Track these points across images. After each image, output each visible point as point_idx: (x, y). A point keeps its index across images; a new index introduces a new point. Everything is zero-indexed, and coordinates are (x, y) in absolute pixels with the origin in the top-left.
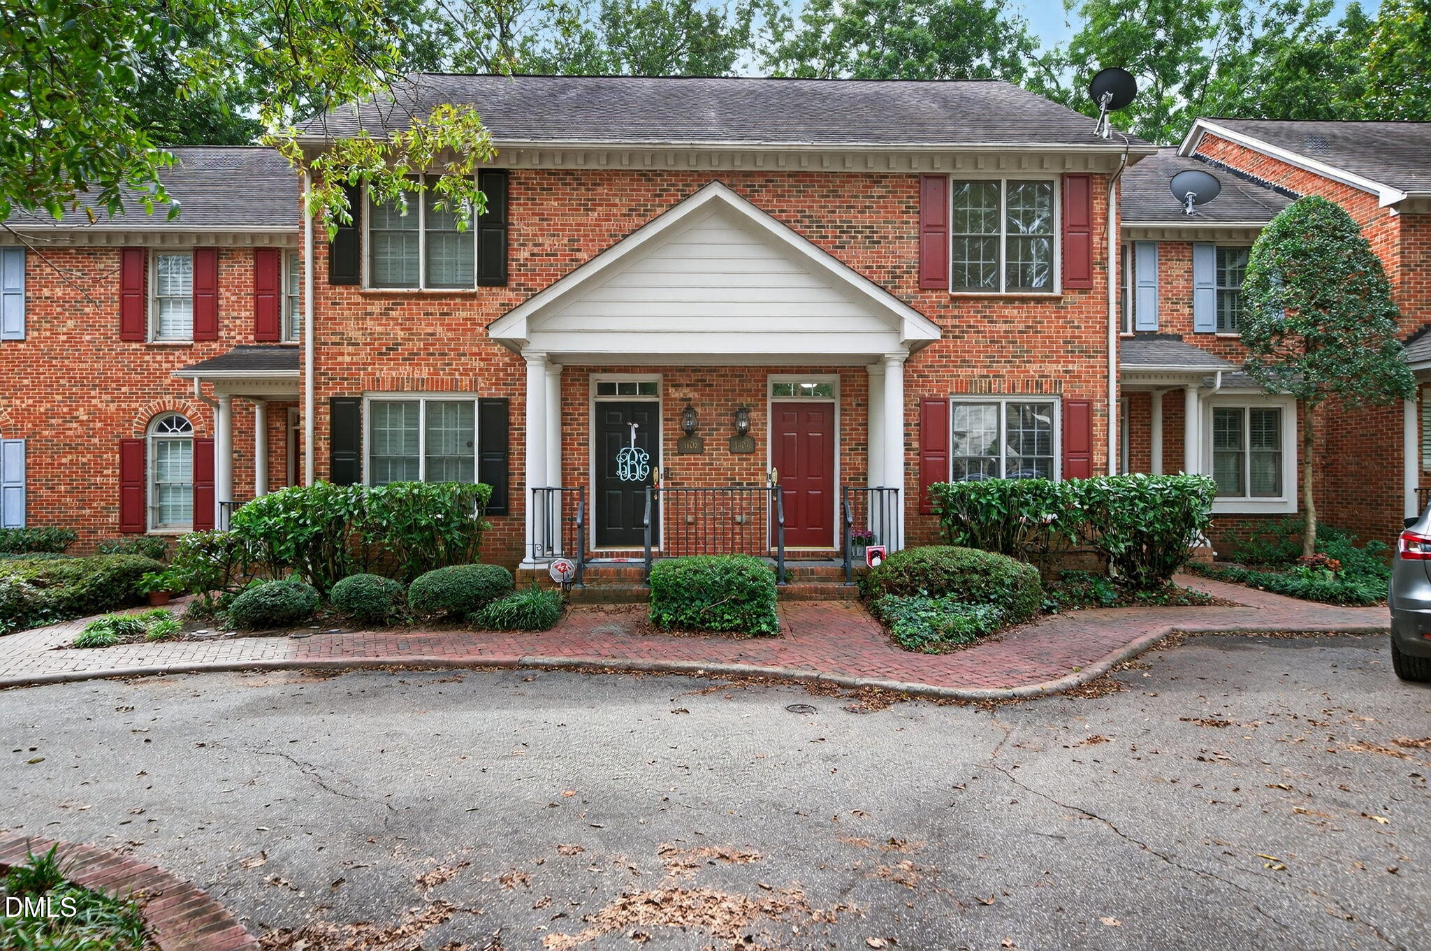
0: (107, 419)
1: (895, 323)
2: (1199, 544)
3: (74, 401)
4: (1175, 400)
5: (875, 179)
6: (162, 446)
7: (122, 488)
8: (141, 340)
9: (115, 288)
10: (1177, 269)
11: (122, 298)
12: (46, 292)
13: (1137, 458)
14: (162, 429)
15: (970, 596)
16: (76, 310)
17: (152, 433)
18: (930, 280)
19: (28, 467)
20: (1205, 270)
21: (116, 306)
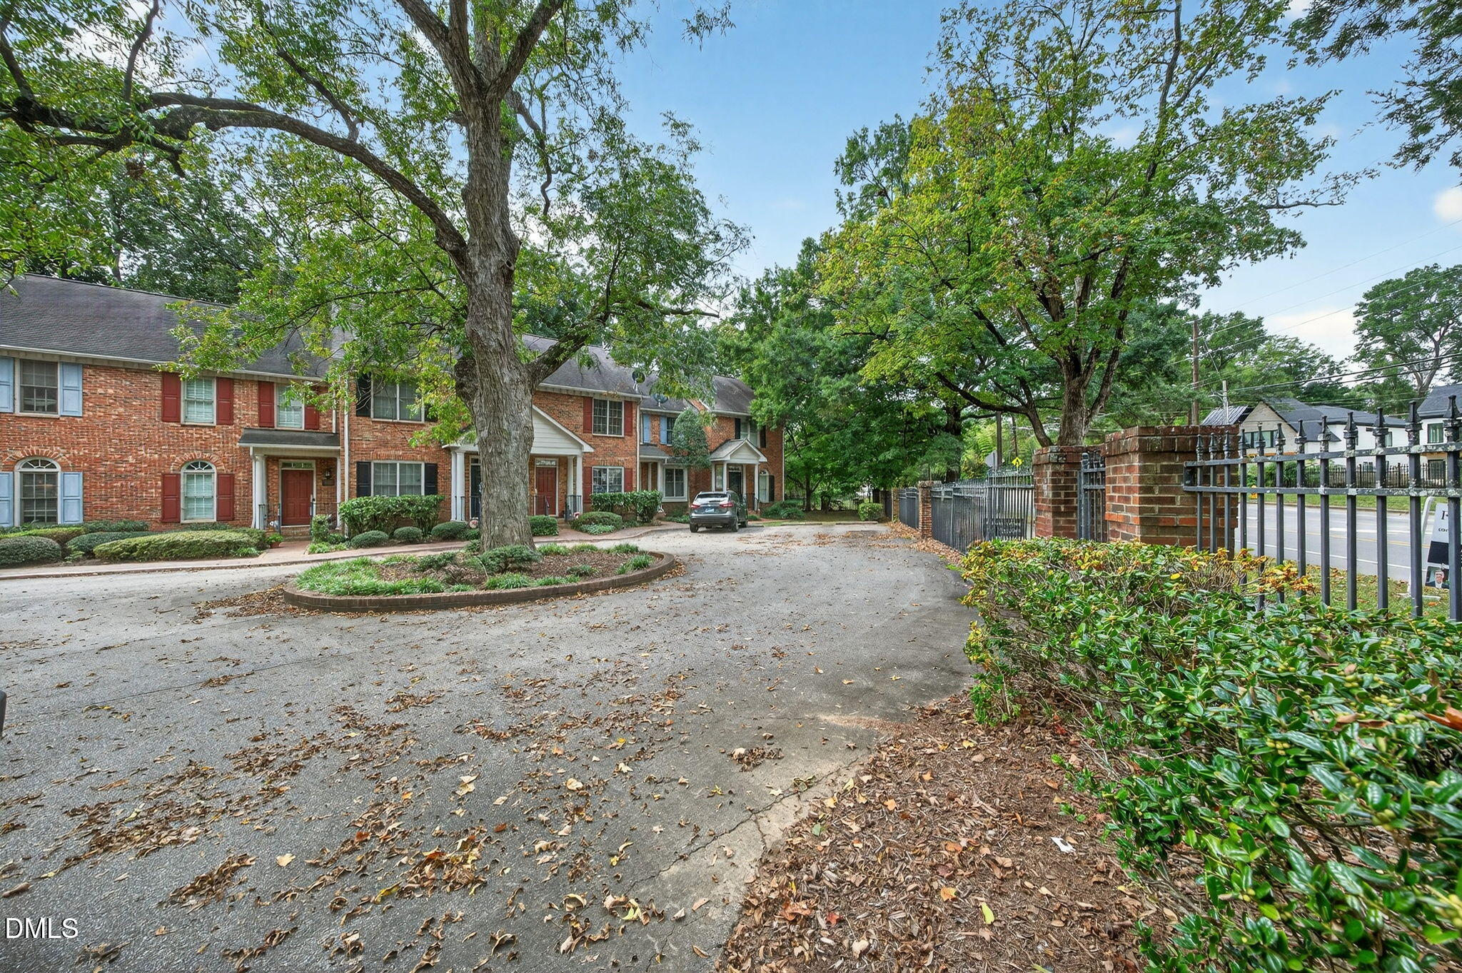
0: (152, 463)
1: (581, 447)
2: (661, 510)
3: (124, 453)
4: (655, 465)
5: (571, 396)
6: (190, 477)
7: (163, 500)
8: (178, 421)
9: (158, 393)
10: (656, 423)
11: (163, 400)
12: (100, 391)
13: (644, 486)
14: (189, 468)
15: (605, 524)
16: (126, 404)
17: (184, 471)
18: (587, 429)
19: (85, 488)
20: (664, 425)
21: (159, 403)
